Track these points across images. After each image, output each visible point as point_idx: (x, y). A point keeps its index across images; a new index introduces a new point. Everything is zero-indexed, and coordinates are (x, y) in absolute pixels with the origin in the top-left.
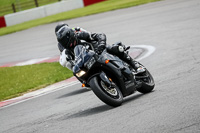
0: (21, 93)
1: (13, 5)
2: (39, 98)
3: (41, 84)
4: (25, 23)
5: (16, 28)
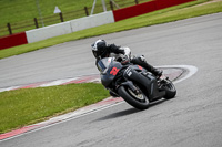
0: (47, 117)
1: (35, 20)
2: (67, 123)
3: (69, 107)
4: (49, 39)
5: (39, 46)
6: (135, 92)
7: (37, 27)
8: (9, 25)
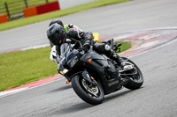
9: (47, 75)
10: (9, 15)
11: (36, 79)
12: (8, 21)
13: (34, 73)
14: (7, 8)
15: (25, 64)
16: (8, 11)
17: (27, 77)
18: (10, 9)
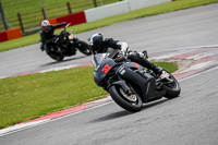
0: (105, 95)
6: (127, 93)
7: (96, 6)
8: (68, 4)
9: (73, 104)
10: (22, 29)
11: (60, 109)
12: (22, 36)
13: (57, 102)
14: (20, 20)
15: (45, 89)
16: (21, 24)
17: (49, 107)
18: (23, 22)
